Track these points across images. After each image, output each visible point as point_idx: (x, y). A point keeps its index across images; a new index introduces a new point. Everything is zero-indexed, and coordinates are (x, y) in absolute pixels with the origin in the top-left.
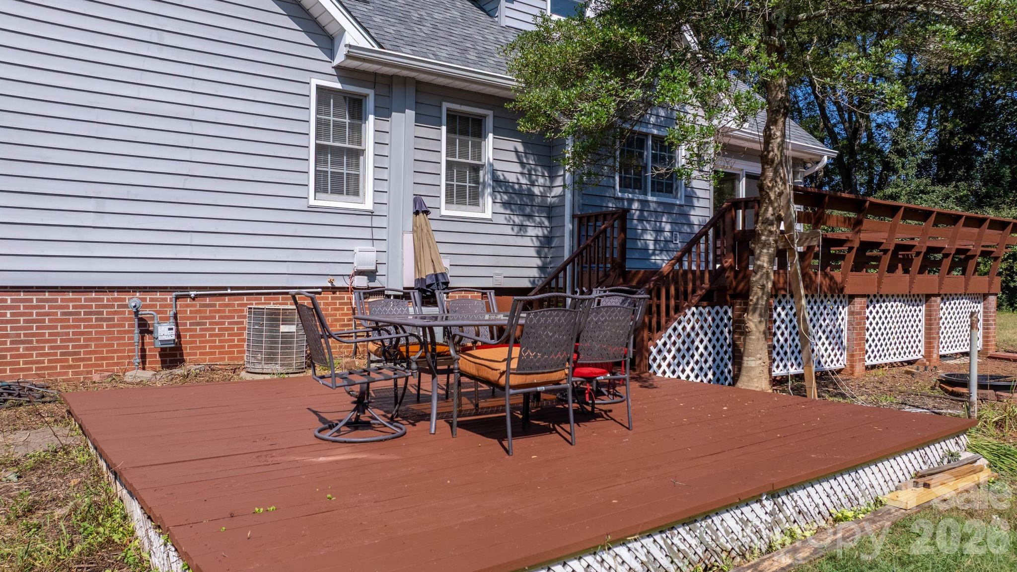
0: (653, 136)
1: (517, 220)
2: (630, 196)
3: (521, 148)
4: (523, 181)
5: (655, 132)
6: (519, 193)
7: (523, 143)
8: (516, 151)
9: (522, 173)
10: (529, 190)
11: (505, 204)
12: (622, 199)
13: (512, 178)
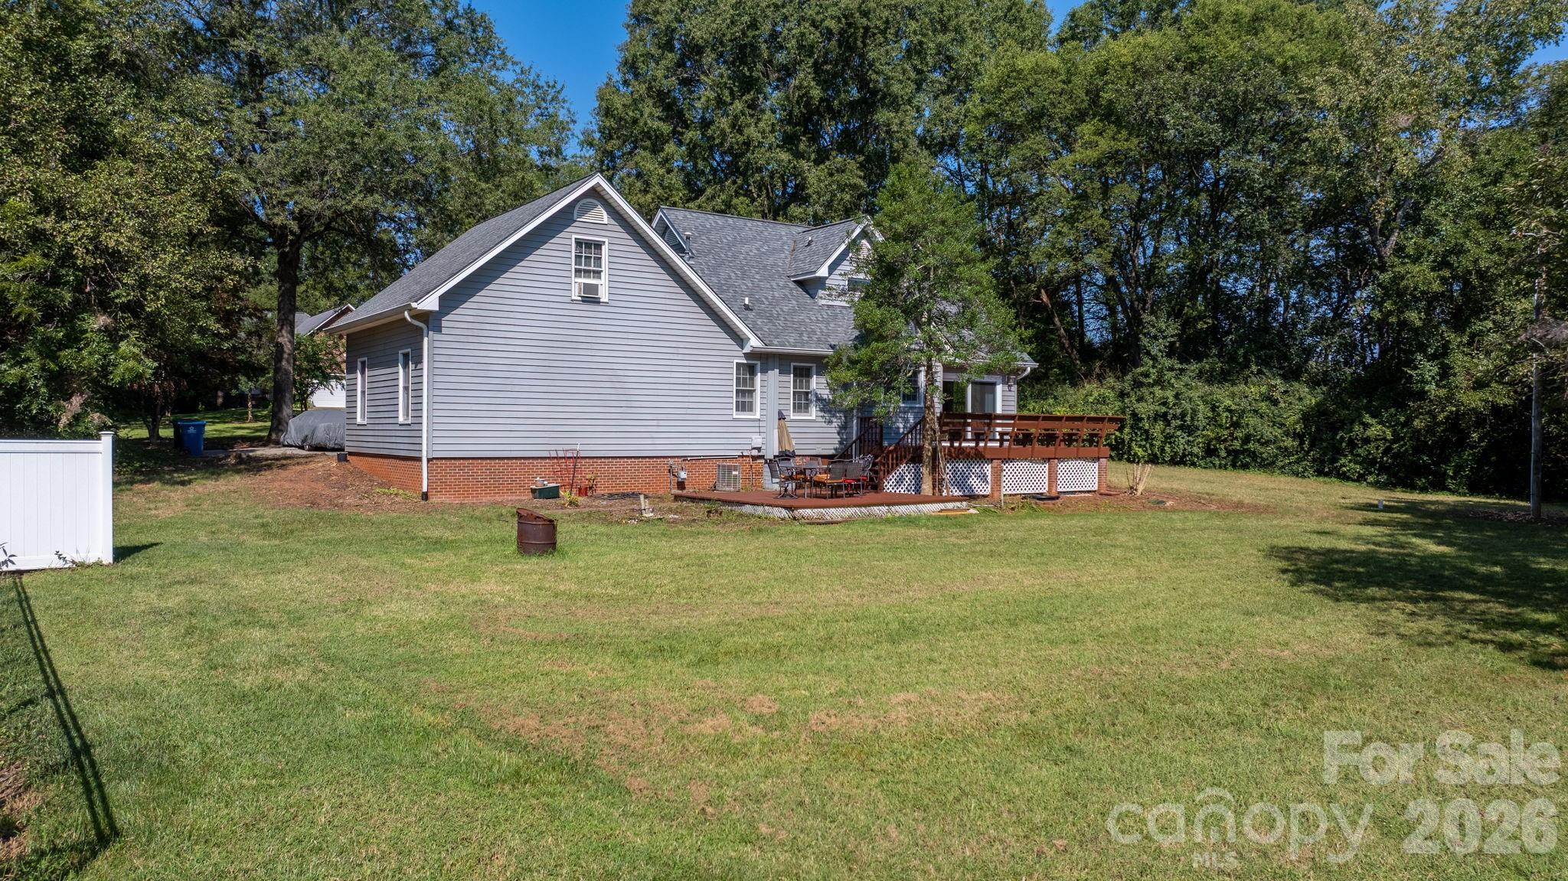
1: (828, 418)
3: (830, 381)
4: (831, 397)
6: (829, 404)
7: (831, 378)
8: (828, 383)
9: (830, 394)
10: (834, 401)
11: (822, 411)
13: (825, 397)
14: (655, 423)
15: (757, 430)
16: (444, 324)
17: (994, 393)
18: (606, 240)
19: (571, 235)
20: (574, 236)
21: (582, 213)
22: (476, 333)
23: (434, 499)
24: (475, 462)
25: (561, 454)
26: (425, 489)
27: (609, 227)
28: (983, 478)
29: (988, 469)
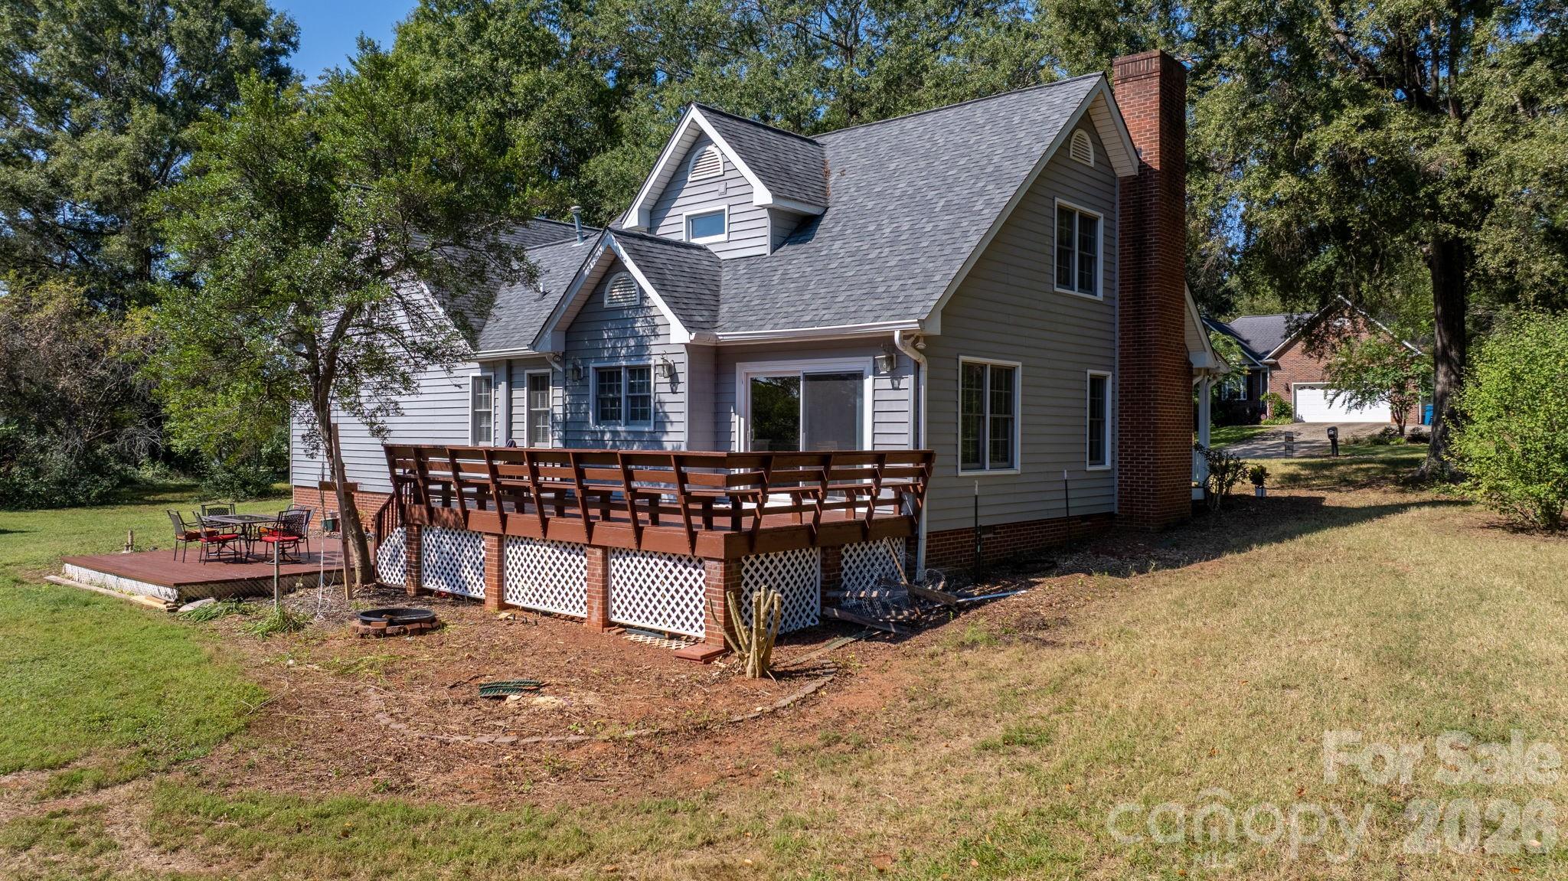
0: (625, 367)
2: (602, 427)
5: (626, 363)
12: (596, 431)
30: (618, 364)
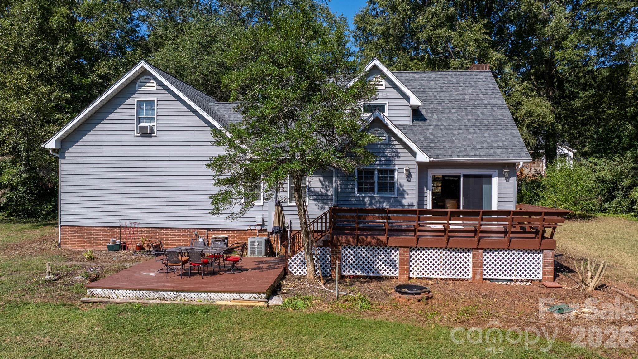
0: (377, 169)
1: (320, 205)
2: (363, 195)
3: (322, 178)
4: (323, 190)
5: (378, 168)
6: (321, 195)
7: (323, 177)
8: (320, 180)
9: (322, 188)
10: (326, 193)
11: (314, 200)
12: (359, 197)
13: (318, 190)
14: (187, 207)
15: (261, 212)
16: (66, 154)
17: (490, 183)
18: (155, 99)
19: (135, 99)
20: (136, 99)
21: (142, 85)
22: (82, 158)
23: (63, 247)
24: (83, 228)
25: (129, 225)
26: (59, 242)
27: (158, 91)
28: (392, 264)
29: (396, 255)
30: (374, 168)
